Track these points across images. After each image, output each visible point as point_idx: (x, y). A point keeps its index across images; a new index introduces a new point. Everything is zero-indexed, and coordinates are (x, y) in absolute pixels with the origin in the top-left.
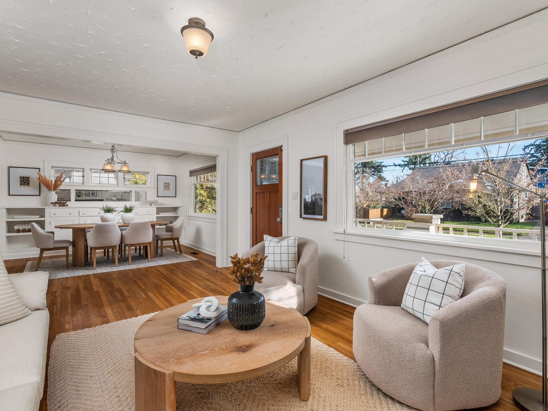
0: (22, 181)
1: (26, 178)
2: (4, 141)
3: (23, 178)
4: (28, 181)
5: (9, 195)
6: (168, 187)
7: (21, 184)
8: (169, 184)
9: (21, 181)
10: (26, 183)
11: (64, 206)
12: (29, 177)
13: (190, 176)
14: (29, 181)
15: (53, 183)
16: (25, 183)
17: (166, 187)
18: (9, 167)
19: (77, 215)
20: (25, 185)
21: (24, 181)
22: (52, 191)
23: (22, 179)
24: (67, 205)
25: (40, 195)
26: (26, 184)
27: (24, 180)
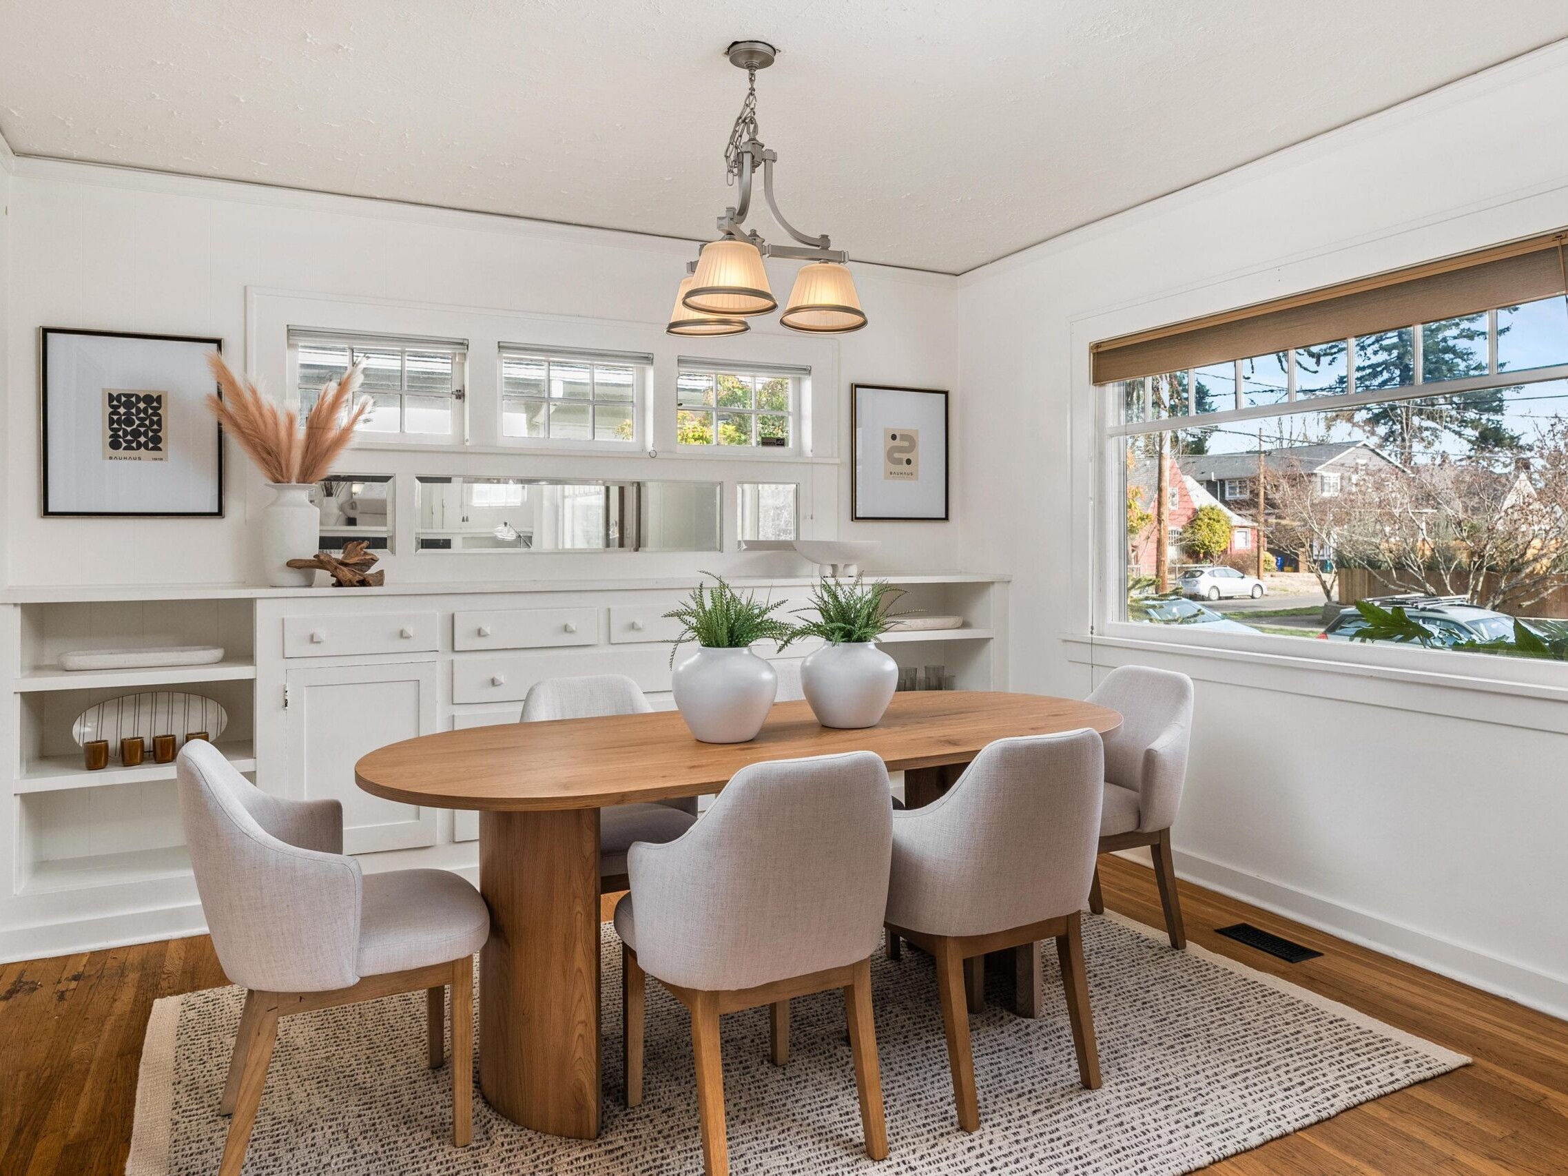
0: (119, 422)
1: (142, 405)
2: (15, 161)
3: (128, 405)
4: (152, 423)
5: (46, 513)
6: (909, 462)
7: (115, 445)
8: (911, 440)
9: (112, 422)
10: (145, 434)
11: (363, 583)
12: (159, 399)
13: (1099, 378)
14: (159, 423)
15: (301, 431)
16: (136, 434)
17: (899, 462)
18: (46, 331)
19: (438, 639)
20: (139, 446)
21: (130, 423)
22: (294, 483)
23: (122, 410)
24: (379, 579)
25: (220, 513)
26: (142, 439)
27: (128, 414)
